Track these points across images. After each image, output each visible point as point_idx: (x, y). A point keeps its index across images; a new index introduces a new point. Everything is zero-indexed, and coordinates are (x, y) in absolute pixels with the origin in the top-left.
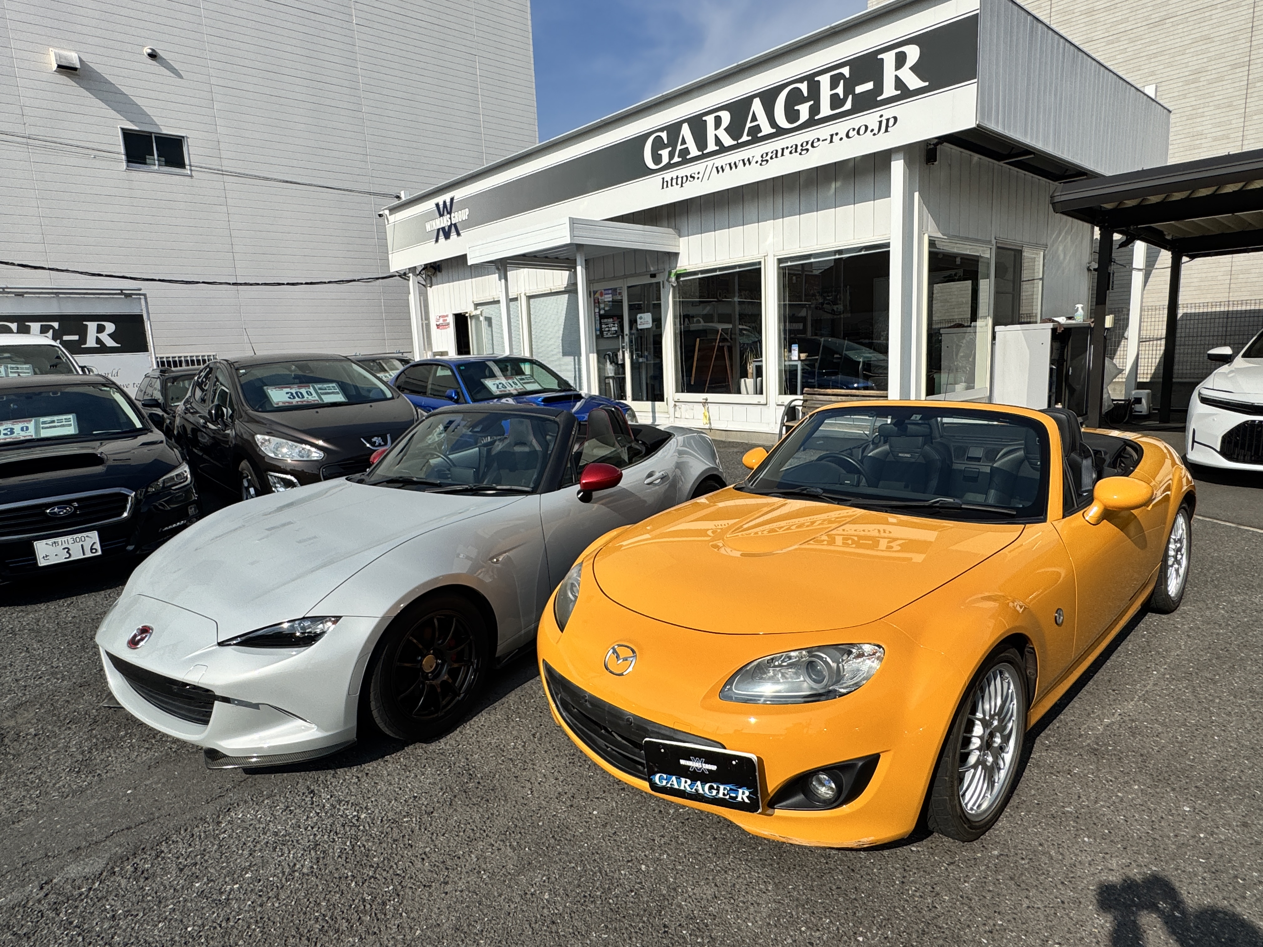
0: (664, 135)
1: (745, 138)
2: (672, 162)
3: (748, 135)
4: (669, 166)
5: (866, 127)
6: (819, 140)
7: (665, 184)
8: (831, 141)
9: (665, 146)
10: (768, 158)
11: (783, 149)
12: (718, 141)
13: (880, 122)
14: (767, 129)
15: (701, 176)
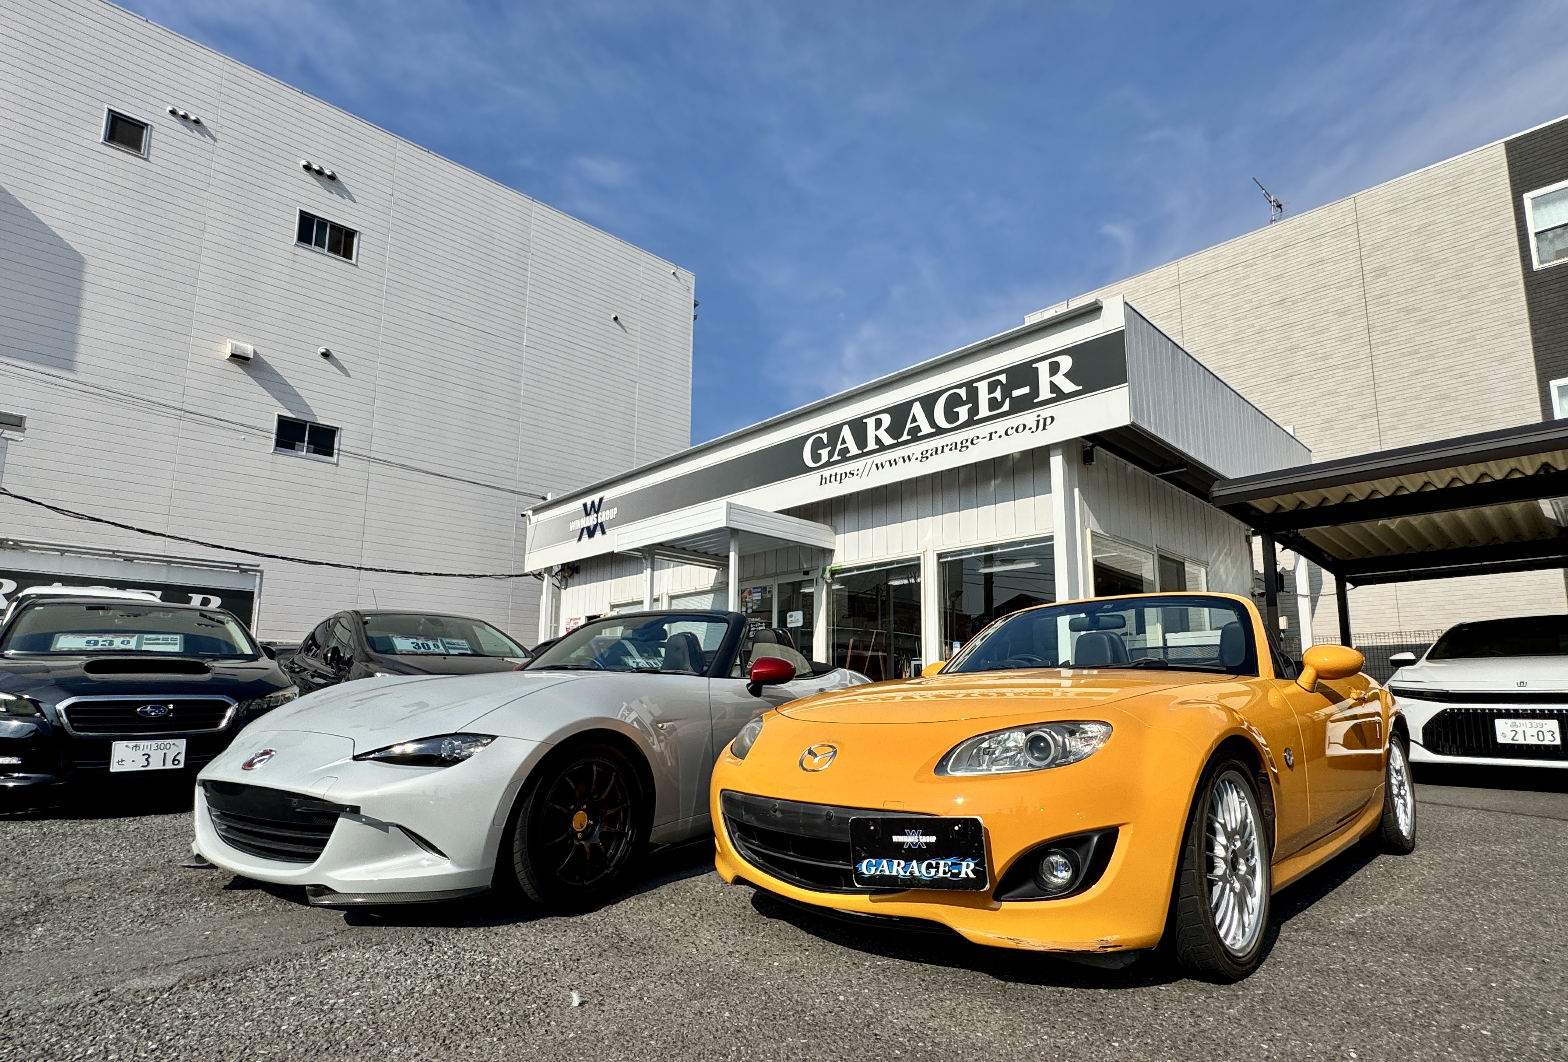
0: (824, 436)
1: (905, 437)
2: (831, 460)
3: (908, 435)
4: (828, 464)
5: (1025, 426)
6: (978, 438)
7: (824, 480)
8: (991, 439)
9: (824, 446)
10: (928, 455)
11: (943, 447)
12: (878, 440)
13: (1038, 421)
14: (926, 429)
15: (860, 472)
